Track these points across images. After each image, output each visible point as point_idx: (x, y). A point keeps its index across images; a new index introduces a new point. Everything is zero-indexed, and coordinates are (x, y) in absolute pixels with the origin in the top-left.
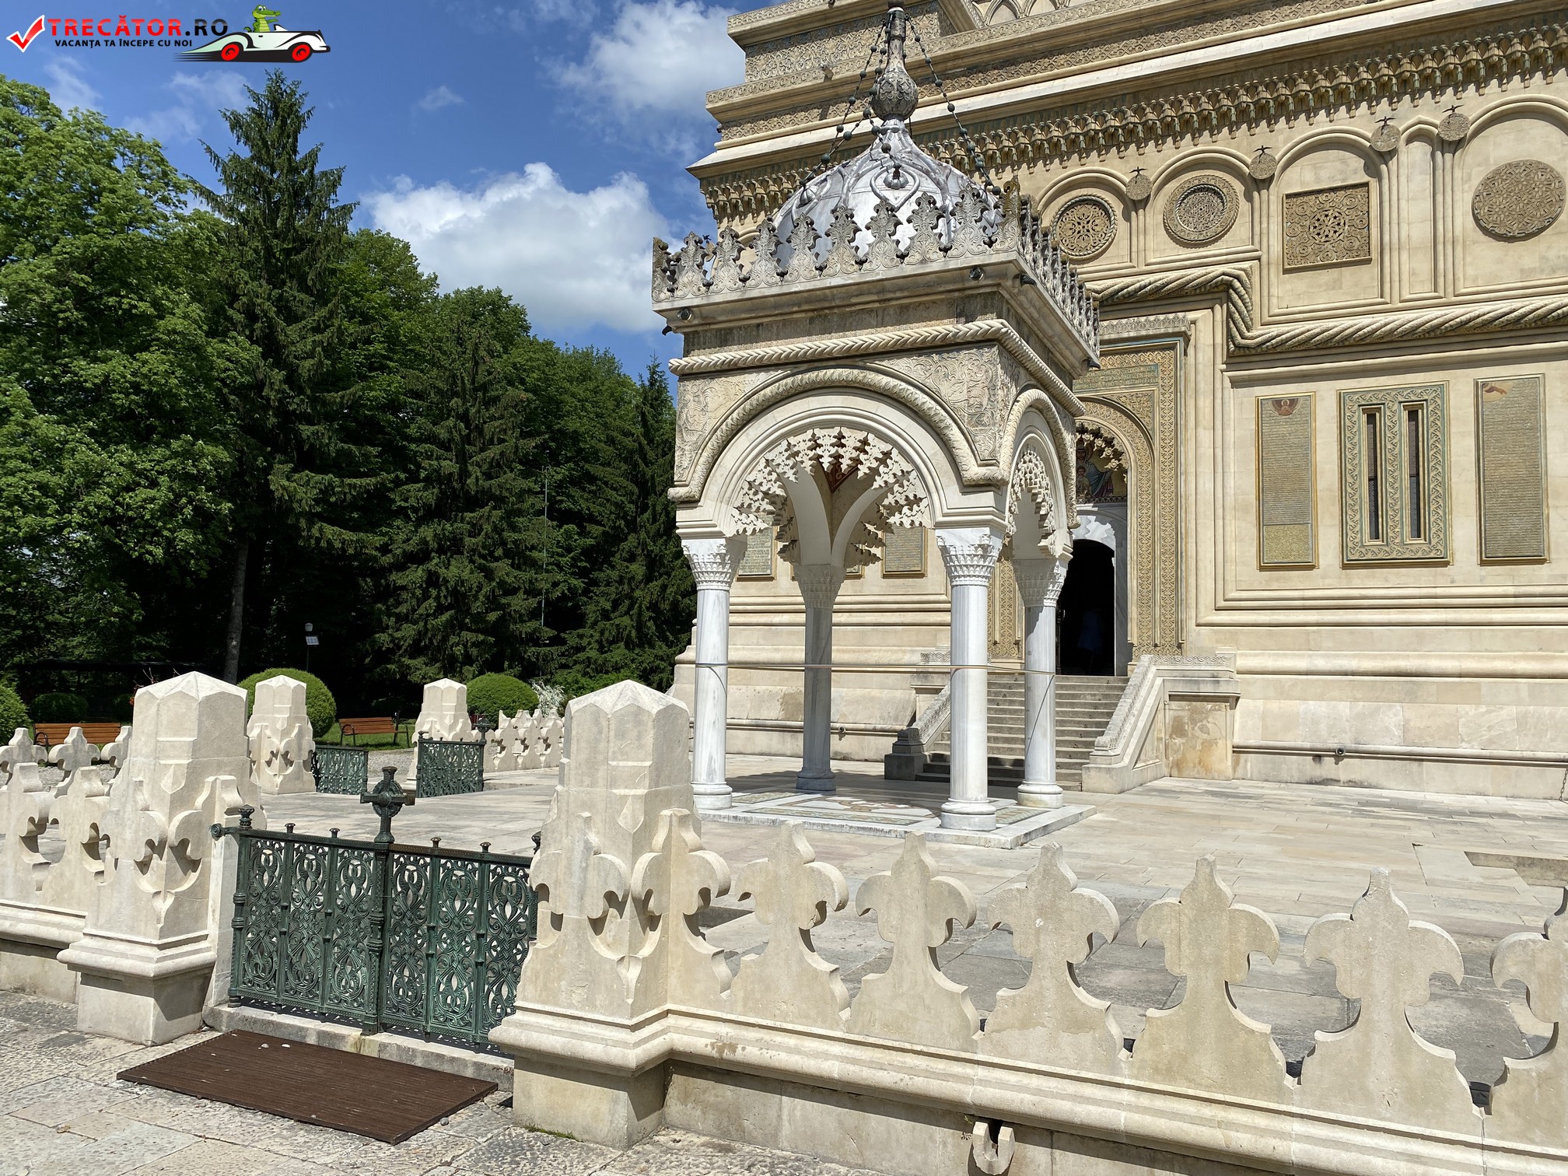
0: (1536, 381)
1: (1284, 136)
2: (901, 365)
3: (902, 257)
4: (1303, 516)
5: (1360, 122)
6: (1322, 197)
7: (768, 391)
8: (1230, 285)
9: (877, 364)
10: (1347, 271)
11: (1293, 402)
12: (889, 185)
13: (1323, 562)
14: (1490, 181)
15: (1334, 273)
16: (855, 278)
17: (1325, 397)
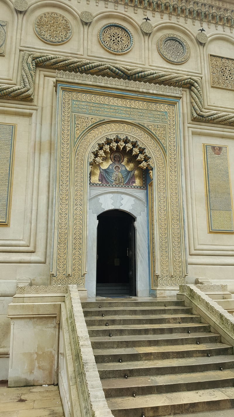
4: (228, 206)
6: (224, 61)
8: (194, 84)
15: (231, 94)
17: (231, 149)
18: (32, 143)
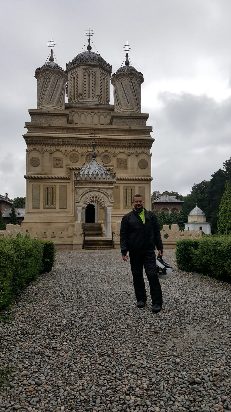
0: (144, 187)
1: (117, 150)
2: (103, 190)
3: (104, 179)
4: (119, 202)
5: (126, 150)
6: (121, 160)
7: (88, 191)
8: (110, 170)
9: (100, 189)
10: (124, 170)
11: (118, 187)
12: (99, 169)
13: (121, 208)
14: (140, 161)
15: (122, 170)
16: (99, 180)
17: (122, 186)
18: (71, 190)
